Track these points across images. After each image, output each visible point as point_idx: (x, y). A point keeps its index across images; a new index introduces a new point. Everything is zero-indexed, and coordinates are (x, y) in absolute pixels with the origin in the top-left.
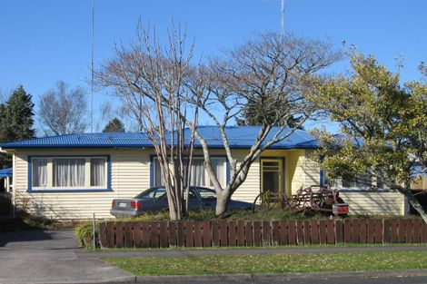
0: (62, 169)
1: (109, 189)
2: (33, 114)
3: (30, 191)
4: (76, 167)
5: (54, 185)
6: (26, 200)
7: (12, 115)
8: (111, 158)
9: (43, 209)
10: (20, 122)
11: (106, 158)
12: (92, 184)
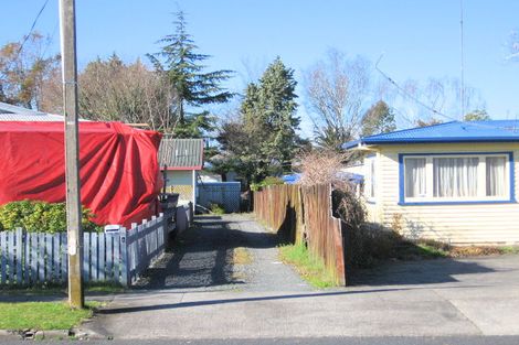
0: (446, 172)
1: (513, 200)
2: (296, 96)
3: (402, 203)
4: (465, 168)
5: (435, 195)
6: (397, 217)
7: (268, 97)
8: (515, 156)
9: (420, 228)
10: (279, 107)
11: (507, 156)
12: (488, 193)
